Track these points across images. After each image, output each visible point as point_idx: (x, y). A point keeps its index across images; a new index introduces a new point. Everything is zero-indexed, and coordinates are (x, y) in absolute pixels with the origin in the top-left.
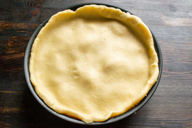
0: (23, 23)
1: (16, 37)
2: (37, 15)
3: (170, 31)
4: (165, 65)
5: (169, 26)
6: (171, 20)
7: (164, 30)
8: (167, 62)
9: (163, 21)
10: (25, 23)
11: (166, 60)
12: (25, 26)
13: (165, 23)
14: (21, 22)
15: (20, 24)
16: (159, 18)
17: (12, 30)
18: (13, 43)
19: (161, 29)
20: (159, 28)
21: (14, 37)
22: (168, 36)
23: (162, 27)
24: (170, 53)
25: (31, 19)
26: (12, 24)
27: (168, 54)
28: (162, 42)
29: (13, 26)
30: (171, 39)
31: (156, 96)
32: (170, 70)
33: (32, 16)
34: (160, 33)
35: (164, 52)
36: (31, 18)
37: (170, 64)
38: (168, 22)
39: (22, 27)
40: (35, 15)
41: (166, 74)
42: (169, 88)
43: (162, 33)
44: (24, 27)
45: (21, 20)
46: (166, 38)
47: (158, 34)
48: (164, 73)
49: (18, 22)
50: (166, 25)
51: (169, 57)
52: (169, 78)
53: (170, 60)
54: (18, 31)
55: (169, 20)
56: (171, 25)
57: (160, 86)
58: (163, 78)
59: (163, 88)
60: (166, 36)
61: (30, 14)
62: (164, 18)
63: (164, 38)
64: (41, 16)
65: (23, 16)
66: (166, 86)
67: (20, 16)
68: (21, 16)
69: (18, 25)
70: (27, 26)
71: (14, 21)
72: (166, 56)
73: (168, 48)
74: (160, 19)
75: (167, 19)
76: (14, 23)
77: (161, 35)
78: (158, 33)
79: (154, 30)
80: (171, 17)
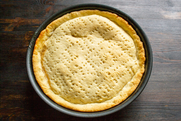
0: (38, 19)
1: (32, 31)
2: (50, 11)
3: (169, 24)
4: (166, 54)
5: (168, 19)
6: (169, 14)
7: (164, 23)
8: (168, 51)
9: (162, 15)
10: (39, 19)
11: (167, 49)
12: (40, 21)
13: (164, 17)
14: (36, 19)
15: (35, 20)
16: (158, 12)
17: (28, 25)
18: (30, 37)
19: (161, 23)
20: (159, 21)
21: (30, 32)
22: (168, 28)
23: (162, 21)
24: (169, 43)
25: (45, 16)
26: (28, 20)
27: (168, 44)
28: (162, 34)
29: (29, 22)
30: (170, 30)
31: (159, 82)
32: (170, 59)
33: (46, 13)
34: (160, 26)
35: (165, 43)
36: (45, 14)
37: (170, 53)
38: (166, 16)
39: (37, 23)
40: (48, 12)
41: (167, 62)
42: (170, 74)
43: (162, 26)
44: (39, 23)
45: (36, 16)
46: (166, 30)
47: (158, 27)
48: (165, 61)
49: (33, 19)
50: (165, 19)
51: (169, 46)
52: (170, 66)
53: (170, 50)
54: (33, 27)
55: (167, 14)
56: (170, 18)
57: (163, 73)
58: (165, 65)
59: (165, 74)
60: (166, 28)
61: (44, 11)
62: (163, 12)
63: (164, 30)
64: (53, 13)
65: (37, 13)
66: (168, 73)
67: (34, 13)
68: (36, 13)
69: (33, 21)
70: (41, 21)
71: (29, 17)
72: (167, 46)
73: (167, 39)
74: (160, 13)
75: (166, 13)
76: (30, 19)
77: (161, 28)
78: (158, 25)
79: (155, 23)
80: (169, 11)
